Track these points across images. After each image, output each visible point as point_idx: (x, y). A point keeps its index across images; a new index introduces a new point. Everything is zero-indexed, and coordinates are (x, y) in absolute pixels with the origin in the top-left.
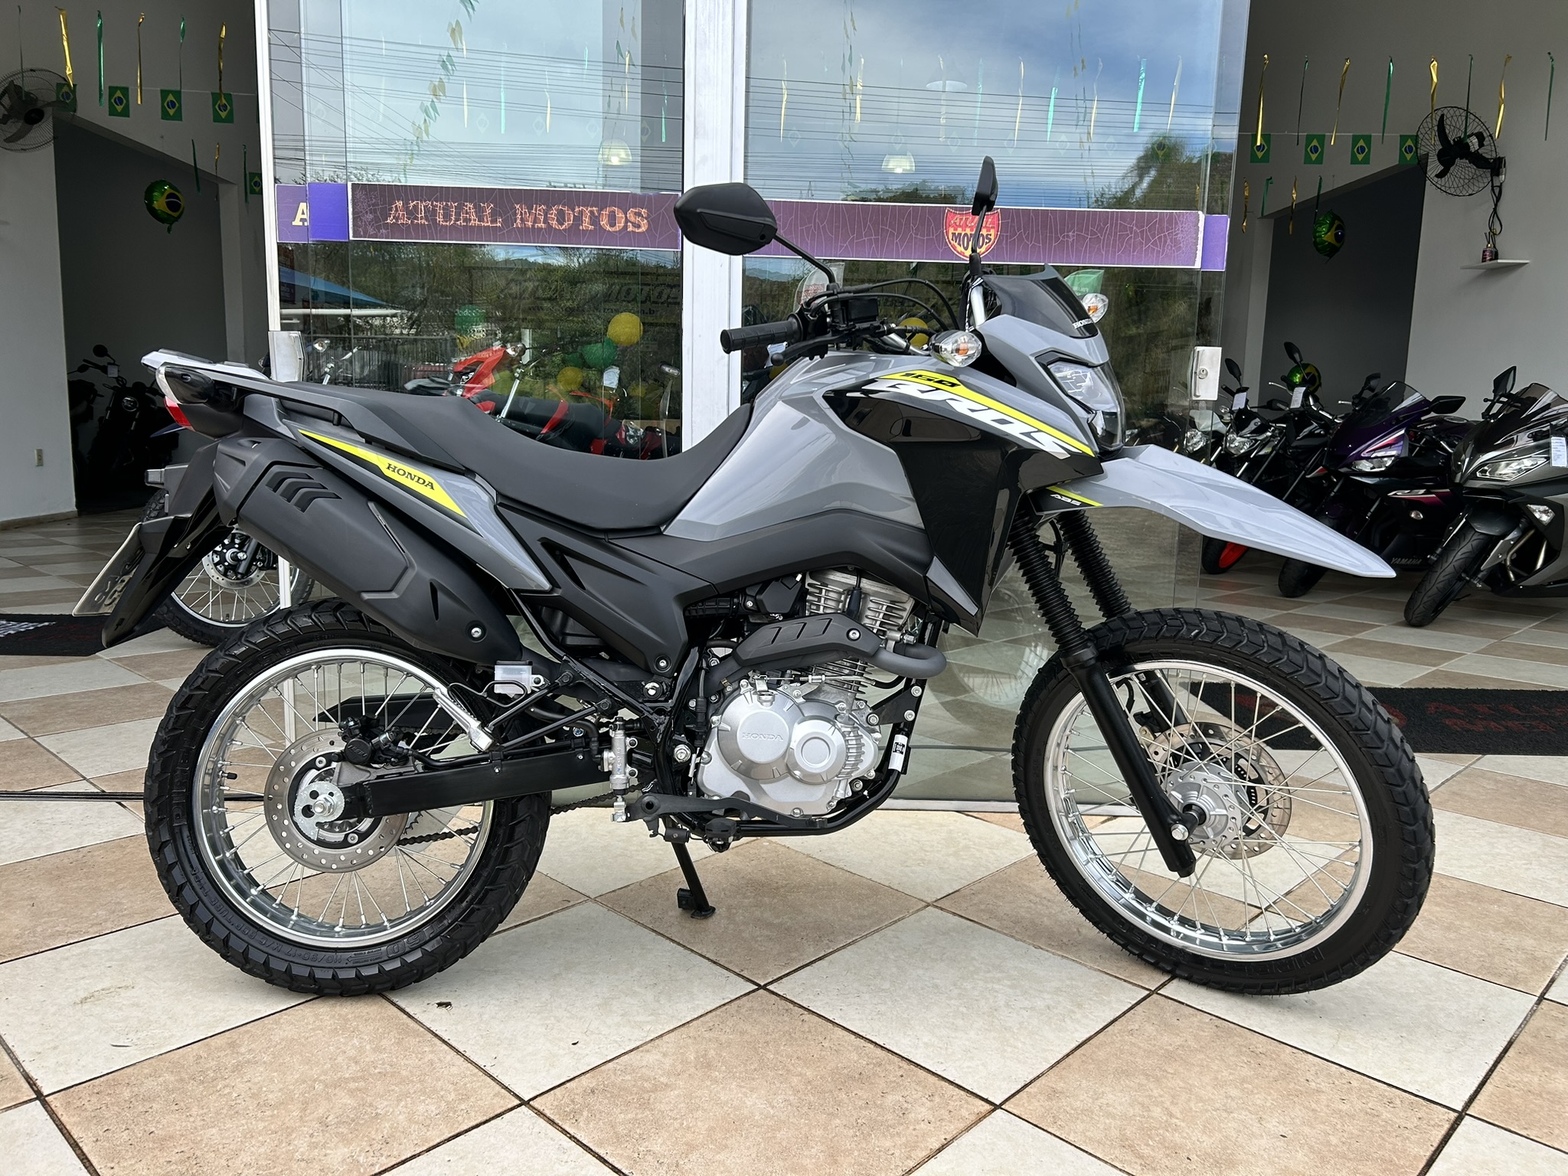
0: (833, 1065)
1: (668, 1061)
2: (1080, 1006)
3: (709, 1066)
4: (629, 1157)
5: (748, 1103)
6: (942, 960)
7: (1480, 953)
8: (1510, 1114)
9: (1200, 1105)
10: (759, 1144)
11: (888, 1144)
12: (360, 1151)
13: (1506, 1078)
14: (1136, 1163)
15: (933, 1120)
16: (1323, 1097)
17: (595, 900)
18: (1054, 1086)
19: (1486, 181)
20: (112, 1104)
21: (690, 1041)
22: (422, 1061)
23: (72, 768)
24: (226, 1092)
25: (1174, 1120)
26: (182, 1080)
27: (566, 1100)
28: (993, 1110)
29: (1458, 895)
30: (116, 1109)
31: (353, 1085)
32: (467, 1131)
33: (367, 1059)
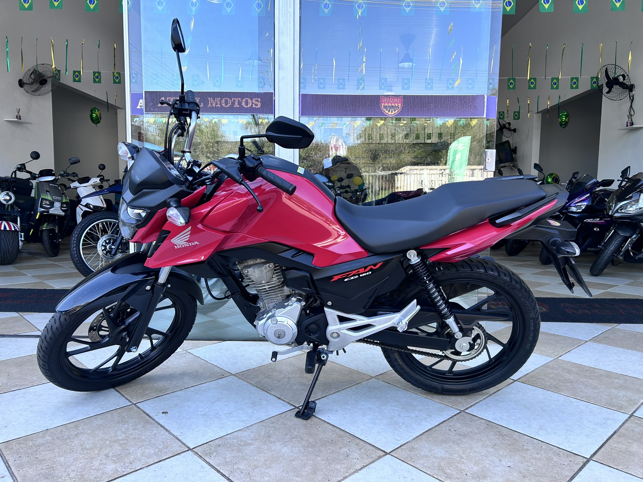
0: (321, 437)
1: (253, 435)
2: (430, 416)
3: (269, 436)
4: (229, 470)
5: (283, 451)
6: (374, 398)
7: (607, 398)
8: (610, 460)
9: (475, 454)
10: (285, 466)
11: (338, 467)
12: (120, 466)
13: (611, 446)
14: (443, 476)
15: (360, 458)
16: (529, 452)
17: (234, 375)
18: (413, 446)
19: (627, 94)
20: (24, 447)
21: (263, 427)
22: (151, 434)
23: (35, 326)
24: (70, 444)
25: (463, 460)
26: (54, 439)
27: (208, 449)
28: (386, 455)
29: (601, 376)
30: (25, 449)
31: (122, 442)
32: (164, 460)
33: (129, 433)
